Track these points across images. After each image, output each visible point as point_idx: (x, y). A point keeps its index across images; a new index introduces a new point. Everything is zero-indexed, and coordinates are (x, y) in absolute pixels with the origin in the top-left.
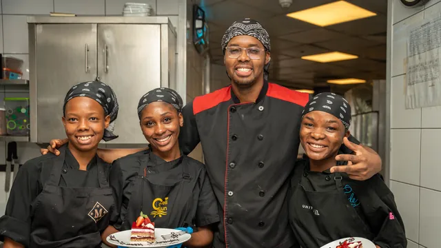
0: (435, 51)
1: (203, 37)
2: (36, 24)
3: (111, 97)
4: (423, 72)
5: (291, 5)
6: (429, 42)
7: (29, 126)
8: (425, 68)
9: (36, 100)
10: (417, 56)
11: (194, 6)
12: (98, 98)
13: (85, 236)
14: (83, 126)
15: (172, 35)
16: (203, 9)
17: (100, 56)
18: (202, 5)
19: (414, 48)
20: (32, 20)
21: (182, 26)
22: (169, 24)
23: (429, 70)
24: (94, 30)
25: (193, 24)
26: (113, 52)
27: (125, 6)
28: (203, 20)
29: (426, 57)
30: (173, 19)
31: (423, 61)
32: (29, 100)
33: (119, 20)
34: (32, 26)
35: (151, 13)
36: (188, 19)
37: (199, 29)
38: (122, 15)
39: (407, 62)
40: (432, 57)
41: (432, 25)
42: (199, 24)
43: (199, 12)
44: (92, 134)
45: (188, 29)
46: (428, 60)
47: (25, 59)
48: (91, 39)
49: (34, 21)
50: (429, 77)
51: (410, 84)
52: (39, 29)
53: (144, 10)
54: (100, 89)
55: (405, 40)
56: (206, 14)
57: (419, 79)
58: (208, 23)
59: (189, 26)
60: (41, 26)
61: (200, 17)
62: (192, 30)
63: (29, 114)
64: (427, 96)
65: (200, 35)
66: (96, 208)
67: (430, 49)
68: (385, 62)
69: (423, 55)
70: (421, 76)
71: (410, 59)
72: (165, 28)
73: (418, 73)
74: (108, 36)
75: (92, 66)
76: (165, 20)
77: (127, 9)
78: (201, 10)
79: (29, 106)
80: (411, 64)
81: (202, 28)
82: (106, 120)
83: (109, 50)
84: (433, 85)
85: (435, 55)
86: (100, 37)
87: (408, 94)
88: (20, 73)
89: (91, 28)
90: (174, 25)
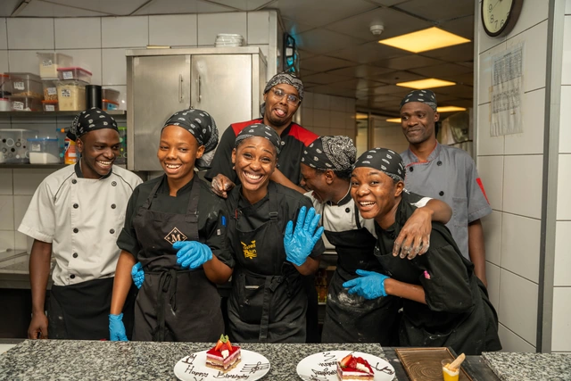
0: (516, 80)
1: (293, 65)
2: (134, 57)
3: (207, 128)
4: (506, 101)
5: (383, 32)
6: (511, 71)
7: (126, 155)
8: (507, 97)
9: (132, 130)
10: (500, 85)
11: (284, 35)
12: (192, 128)
13: (168, 256)
14: (172, 155)
15: (263, 65)
16: (294, 37)
17: (194, 86)
18: (293, 32)
19: (497, 78)
20: (130, 53)
21: (273, 55)
22: (260, 53)
23: (510, 99)
24: (188, 61)
25: (284, 52)
26: (206, 82)
27: (218, 37)
28: (293, 48)
29: (508, 86)
30: (264, 49)
31: (505, 90)
32: (126, 130)
33: (212, 50)
34: (129, 59)
35: (243, 43)
36: (278, 47)
37: (290, 57)
38: (215, 45)
39: (492, 91)
40: (513, 85)
41: (513, 55)
42: (289, 52)
43: (289, 39)
44: (180, 162)
45: (278, 57)
46: (510, 89)
47: (122, 90)
48: (184, 71)
49: (132, 54)
50: (511, 105)
51: (494, 112)
52: (136, 62)
53: (236, 41)
54: (197, 119)
55: (490, 70)
56: (296, 42)
57: (502, 107)
58: (299, 49)
59: (279, 54)
60: (138, 59)
61: (291, 45)
62: (283, 58)
63: (126, 143)
64: (509, 123)
65: (291, 63)
66: (173, 233)
67: (512, 79)
68: (472, 86)
69: (505, 84)
70: (504, 104)
71: (495, 88)
72: (256, 58)
73: (501, 101)
74: (202, 67)
75: (186, 96)
76: (255, 49)
77: (219, 39)
78: (292, 38)
79: (126, 136)
80: (495, 93)
81: (293, 56)
82: (199, 151)
83: (202, 80)
84: (514, 113)
85: (516, 85)
86: (193, 68)
87: (493, 122)
88: (116, 104)
89: (185, 59)
90: (265, 55)
